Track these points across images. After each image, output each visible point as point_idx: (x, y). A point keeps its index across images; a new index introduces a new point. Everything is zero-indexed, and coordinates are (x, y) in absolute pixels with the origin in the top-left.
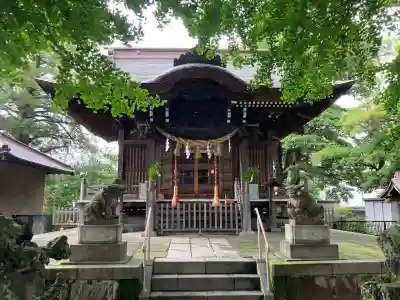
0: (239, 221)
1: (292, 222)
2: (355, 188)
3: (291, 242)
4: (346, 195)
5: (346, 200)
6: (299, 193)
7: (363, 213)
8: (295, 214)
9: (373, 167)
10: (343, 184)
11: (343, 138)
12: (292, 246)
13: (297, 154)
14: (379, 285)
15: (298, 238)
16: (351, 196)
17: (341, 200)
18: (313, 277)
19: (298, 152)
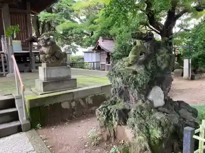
0: (6, 67)
1: (44, 65)
2: (79, 46)
3: (43, 80)
4: (75, 50)
5: (75, 52)
6: (49, 43)
7: (83, 59)
8: (46, 59)
9: (88, 35)
10: (74, 44)
11: (74, 19)
12: (44, 83)
13: (49, 26)
14: (109, 107)
15: (49, 76)
16: (77, 50)
17: (73, 53)
18: (60, 103)
19: (49, 24)
